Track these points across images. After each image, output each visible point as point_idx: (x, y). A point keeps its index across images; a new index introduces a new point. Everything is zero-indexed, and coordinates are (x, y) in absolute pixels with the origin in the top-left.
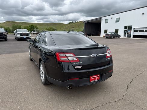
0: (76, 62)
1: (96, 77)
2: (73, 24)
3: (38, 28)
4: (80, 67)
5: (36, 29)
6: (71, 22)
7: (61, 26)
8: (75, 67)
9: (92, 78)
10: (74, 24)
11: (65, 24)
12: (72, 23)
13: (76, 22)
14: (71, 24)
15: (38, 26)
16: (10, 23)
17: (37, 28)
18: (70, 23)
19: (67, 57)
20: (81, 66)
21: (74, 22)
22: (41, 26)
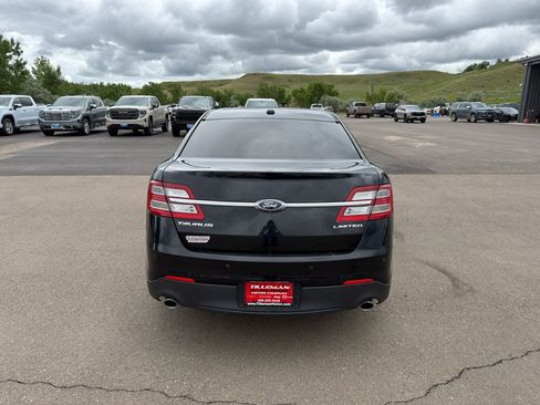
0: (192, 220)
1: (275, 291)
2: (486, 74)
3: (337, 94)
4: (205, 239)
5: (328, 97)
6: (479, 62)
7: (430, 82)
8: (187, 237)
9: (254, 290)
10: (489, 72)
11: (447, 74)
12: (483, 66)
13: (499, 61)
14: (475, 74)
15: (338, 88)
16: (257, 78)
17: (335, 94)
18: (470, 69)
19: (166, 199)
20: (208, 238)
21: (493, 62)
22: (353, 85)
